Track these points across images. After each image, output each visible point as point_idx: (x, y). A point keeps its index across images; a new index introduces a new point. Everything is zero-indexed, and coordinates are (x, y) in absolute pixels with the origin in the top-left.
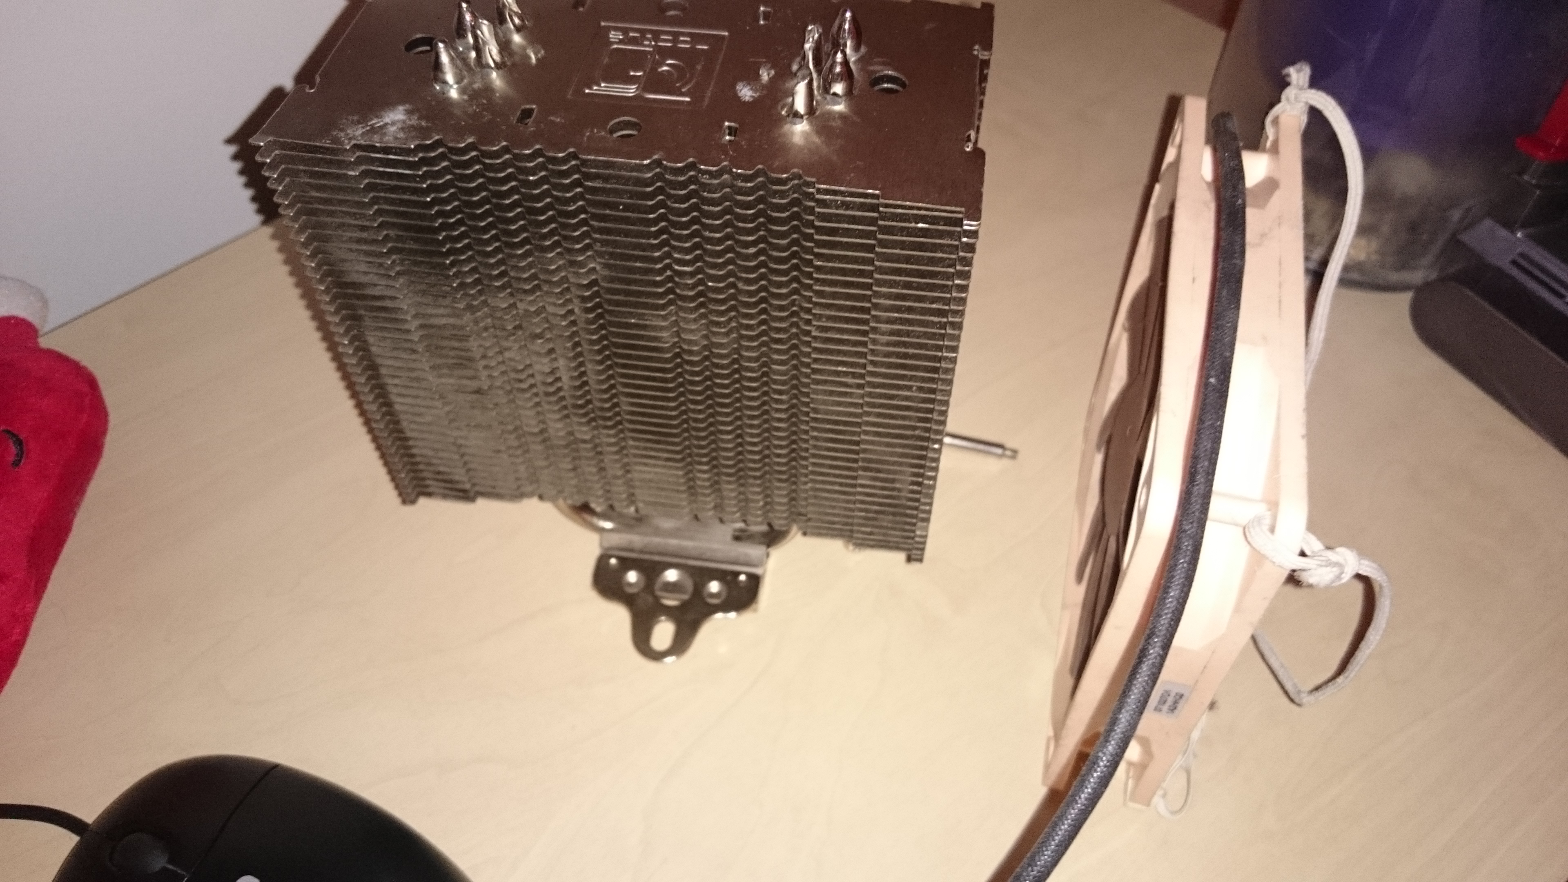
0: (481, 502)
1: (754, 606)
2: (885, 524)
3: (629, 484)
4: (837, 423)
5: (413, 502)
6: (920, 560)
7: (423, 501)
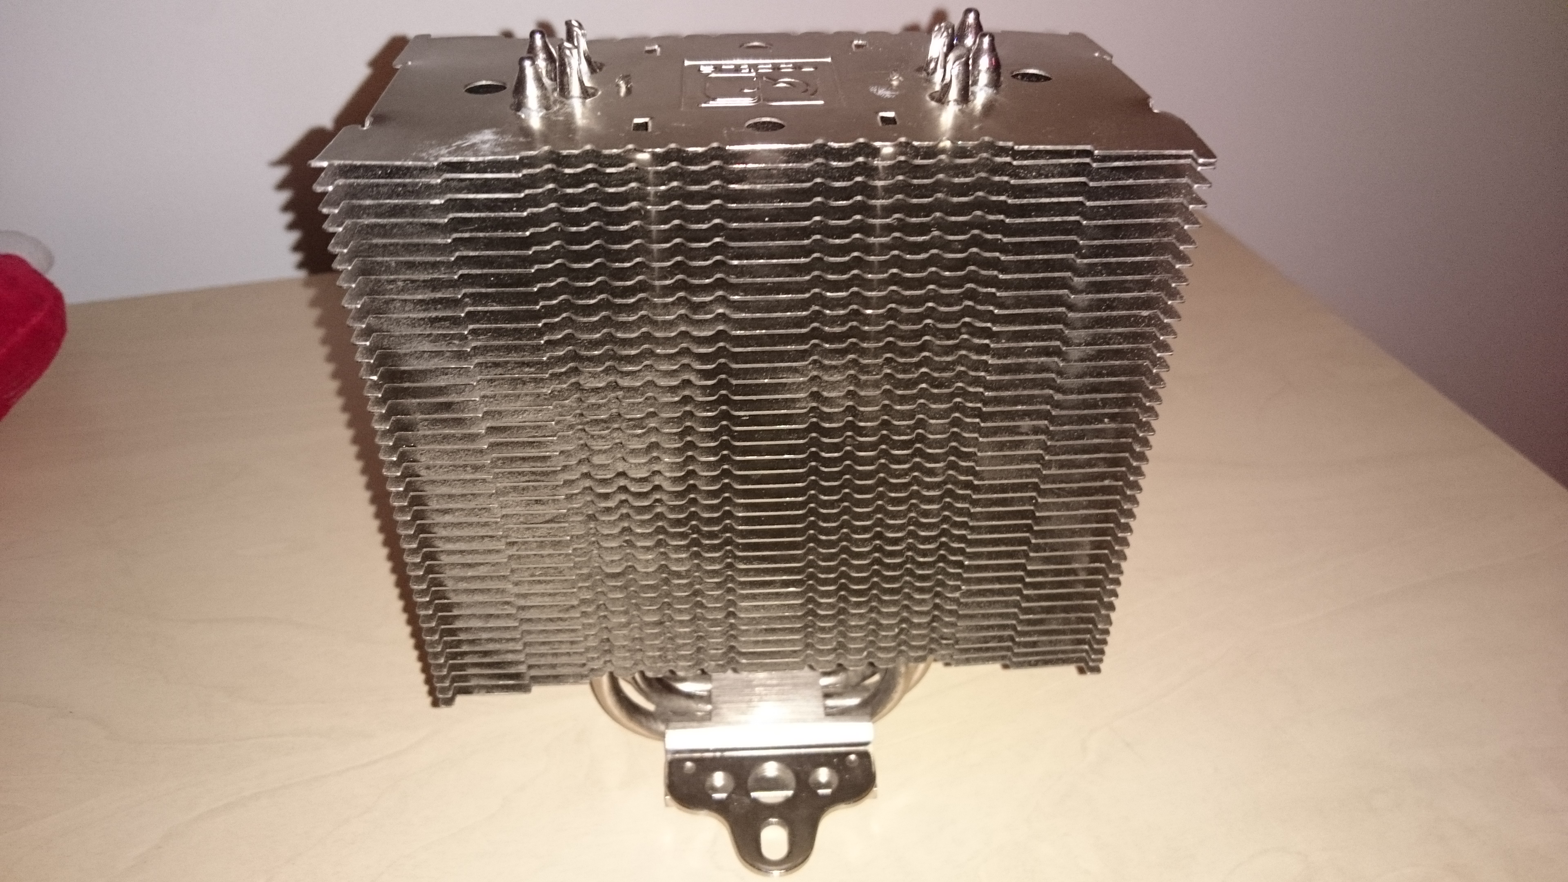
0: (537, 690)
1: (871, 795)
2: (1054, 627)
3: (731, 633)
4: (1003, 489)
5: (449, 702)
6: (1097, 670)
7: (461, 700)
